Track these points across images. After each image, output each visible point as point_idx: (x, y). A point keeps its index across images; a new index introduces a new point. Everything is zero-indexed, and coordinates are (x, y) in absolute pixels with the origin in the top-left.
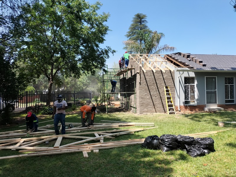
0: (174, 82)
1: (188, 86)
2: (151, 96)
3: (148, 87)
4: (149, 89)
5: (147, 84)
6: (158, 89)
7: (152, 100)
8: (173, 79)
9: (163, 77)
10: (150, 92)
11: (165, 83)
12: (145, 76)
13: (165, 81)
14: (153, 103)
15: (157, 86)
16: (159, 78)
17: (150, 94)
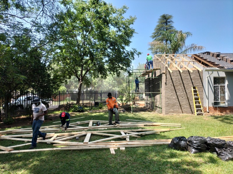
0: (202, 82)
1: (218, 86)
2: (177, 96)
3: (174, 87)
4: (175, 89)
5: (173, 84)
6: (185, 89)
7: (179, 101)
8: (201, 79)
9: (191, 78)
10: (176, 92)
11: (193, 83)
12: (171, 76)
13: (193, 81)
14: (180, 103)
15: (184, 87)
16: (186, 79)
17: (177, 94)
